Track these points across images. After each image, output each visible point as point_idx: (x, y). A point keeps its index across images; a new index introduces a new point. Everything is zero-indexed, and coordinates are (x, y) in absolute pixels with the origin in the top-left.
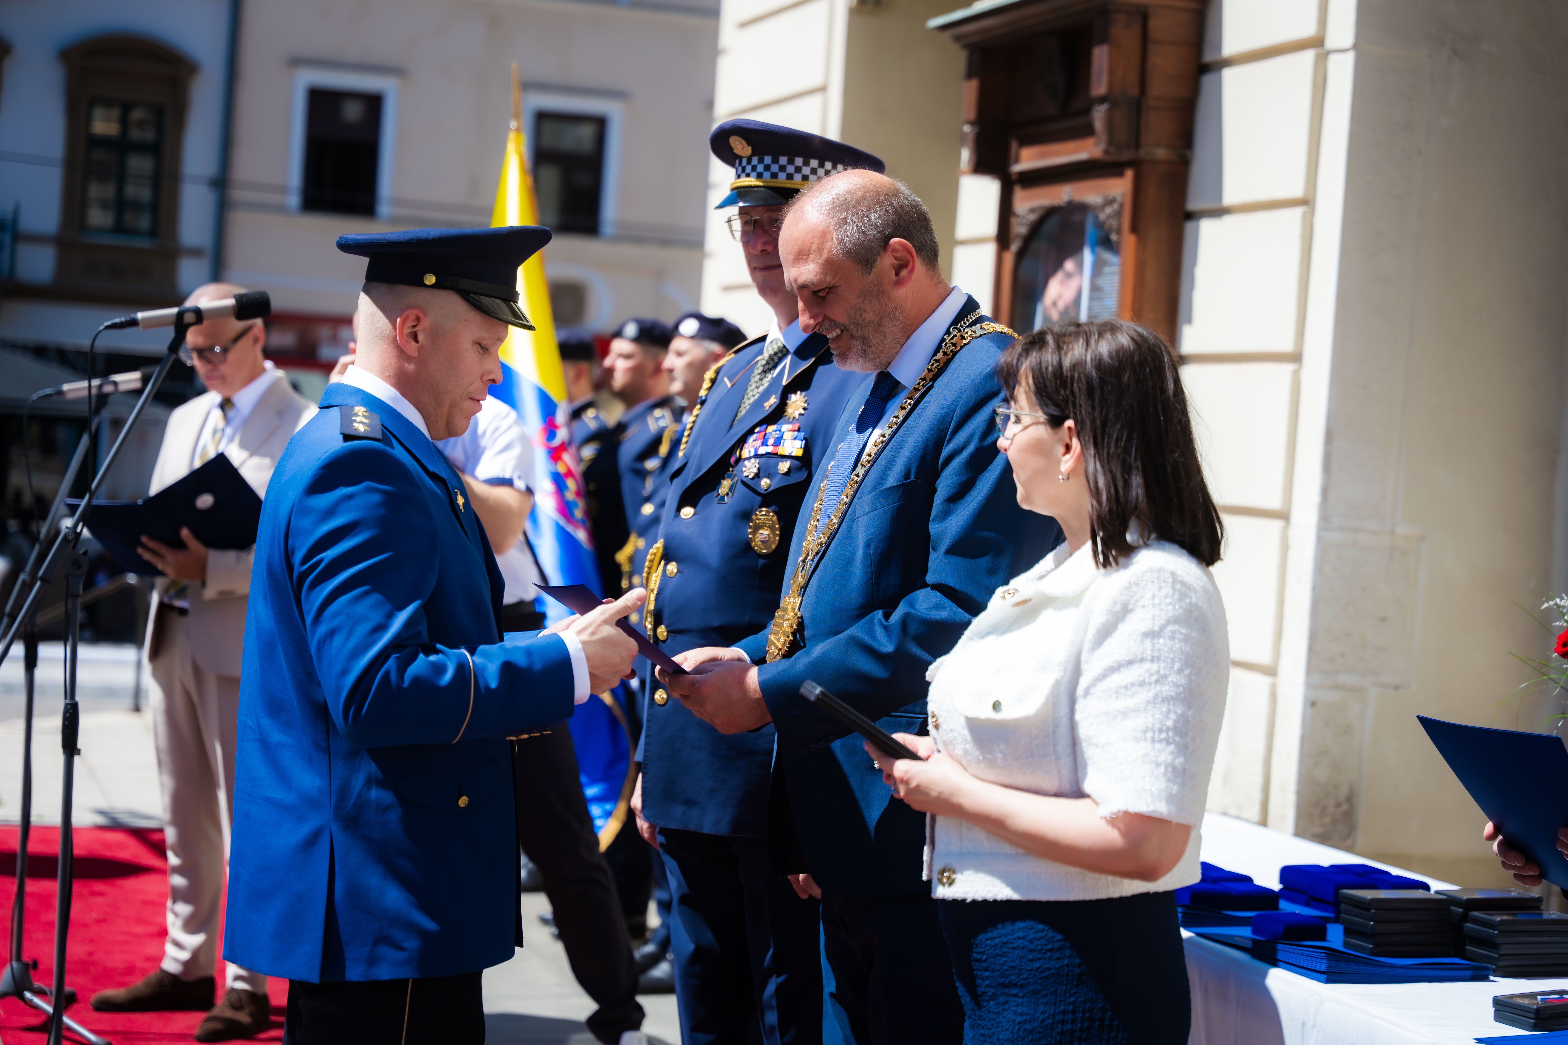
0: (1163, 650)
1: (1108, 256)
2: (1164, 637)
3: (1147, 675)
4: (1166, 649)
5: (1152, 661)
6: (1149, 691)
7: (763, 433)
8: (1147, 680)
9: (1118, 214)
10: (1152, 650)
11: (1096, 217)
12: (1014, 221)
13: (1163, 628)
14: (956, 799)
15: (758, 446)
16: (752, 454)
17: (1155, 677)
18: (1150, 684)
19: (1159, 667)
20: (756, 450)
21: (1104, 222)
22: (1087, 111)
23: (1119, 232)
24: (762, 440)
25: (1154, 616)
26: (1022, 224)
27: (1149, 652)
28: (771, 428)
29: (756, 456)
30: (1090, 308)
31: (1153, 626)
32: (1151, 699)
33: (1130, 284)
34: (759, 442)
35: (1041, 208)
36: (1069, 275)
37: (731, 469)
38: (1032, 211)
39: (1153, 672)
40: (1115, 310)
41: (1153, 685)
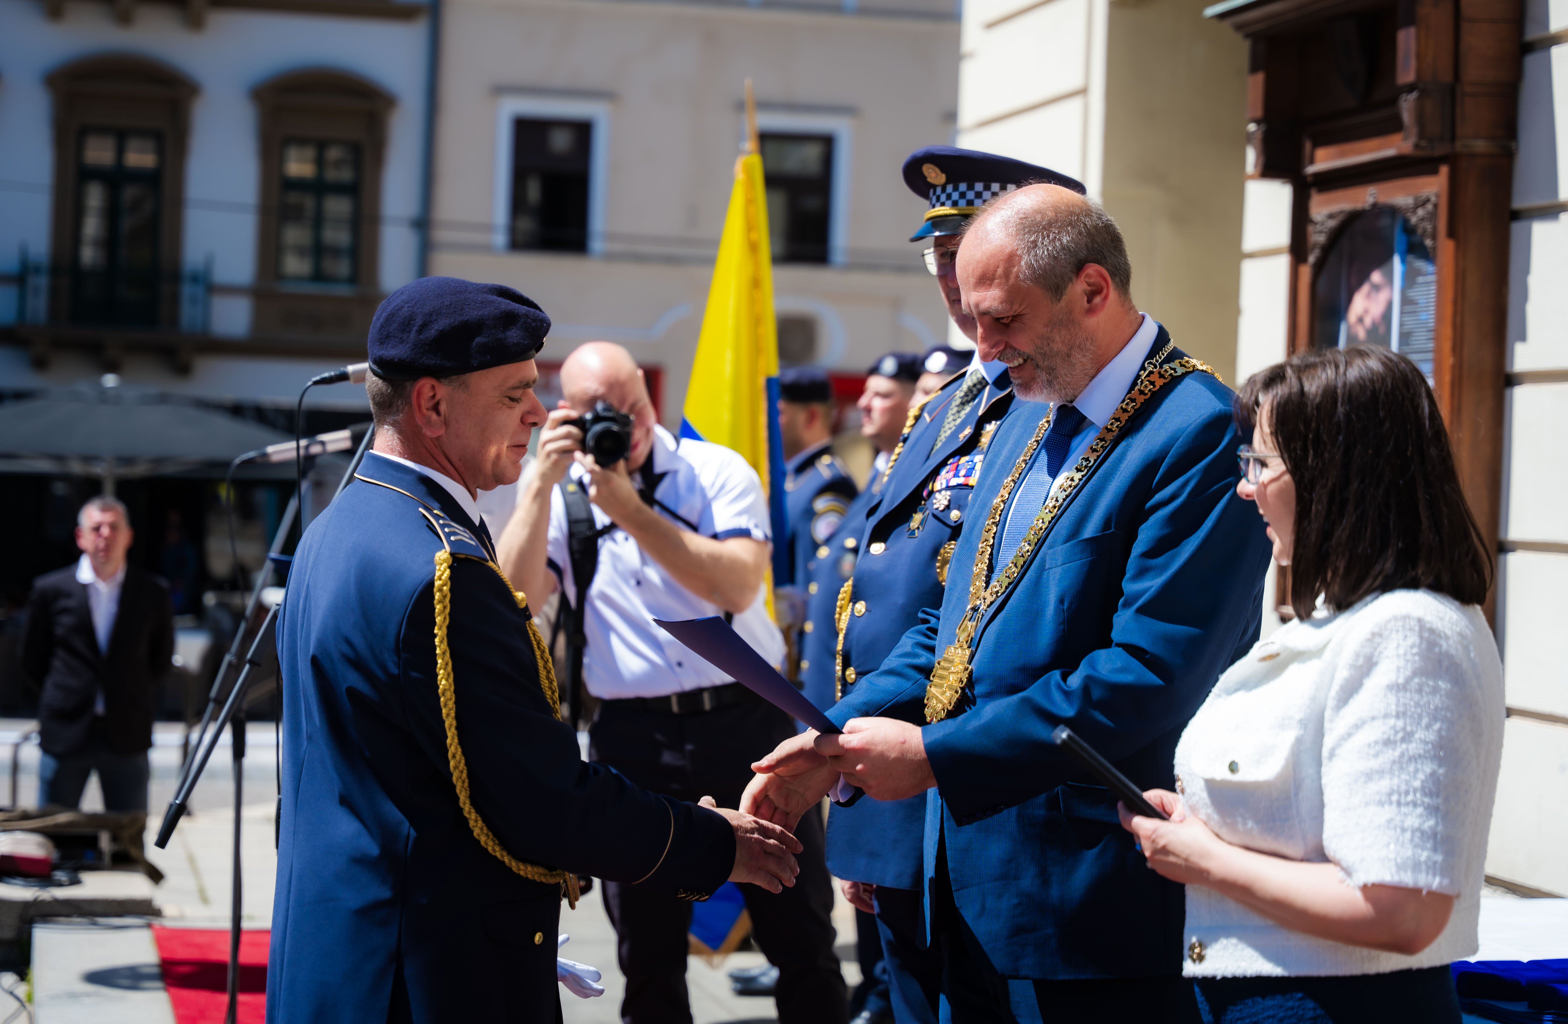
0: (1410, 705)
1: (1421, 264)
2: (1411, 691)
3: (1392, 732)
4: (1412, 703)
5: (1397, 716)
6: (1394, 750)
7: (956, 464)
8: (1392, 738)
9: (1433, 216)
10: (1397, 705)
11: (1406, 221)
12: (1310, 229)
13: (1408, 680)
14: (1205, 864)
15: (950, 478)
16: (944, 486)
17: (1400, 735)
18: (1395, 742)
19: (1405, 724)
20: (948, 481)
21: (1416, 226)
22: (1393, 101)
23: (1434, 237)
24: (954, 471)
25: (1398, 668)
26: (1321, 232)
27: (1393, 707)
28: (964, 459)
29: (948, 488)
30: (1402, 325)
31: (1398, 678)
32: (1397, 759)
33: (1449, 296)
34: (952, 474)
35: (1341, 212)
36: (1376, 288)
37: (923, 502)
38: (1331, 216)
39: (1398, 728)
40: (1432, 325)
41: (1398, 744)
